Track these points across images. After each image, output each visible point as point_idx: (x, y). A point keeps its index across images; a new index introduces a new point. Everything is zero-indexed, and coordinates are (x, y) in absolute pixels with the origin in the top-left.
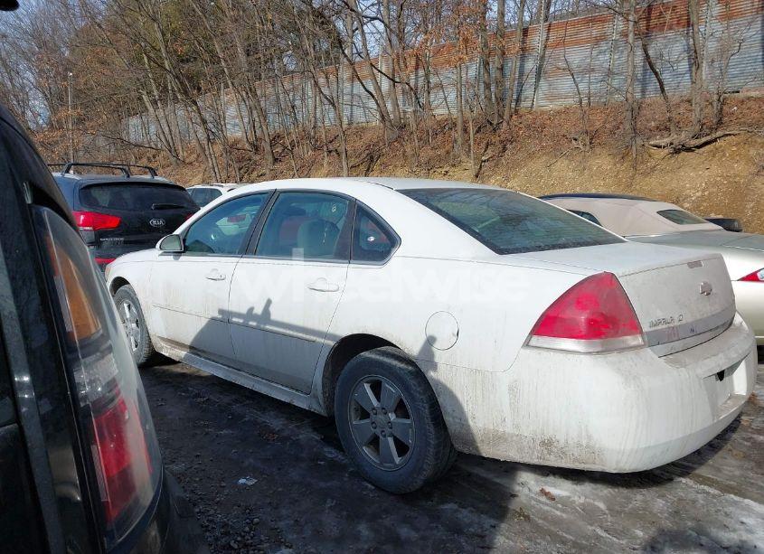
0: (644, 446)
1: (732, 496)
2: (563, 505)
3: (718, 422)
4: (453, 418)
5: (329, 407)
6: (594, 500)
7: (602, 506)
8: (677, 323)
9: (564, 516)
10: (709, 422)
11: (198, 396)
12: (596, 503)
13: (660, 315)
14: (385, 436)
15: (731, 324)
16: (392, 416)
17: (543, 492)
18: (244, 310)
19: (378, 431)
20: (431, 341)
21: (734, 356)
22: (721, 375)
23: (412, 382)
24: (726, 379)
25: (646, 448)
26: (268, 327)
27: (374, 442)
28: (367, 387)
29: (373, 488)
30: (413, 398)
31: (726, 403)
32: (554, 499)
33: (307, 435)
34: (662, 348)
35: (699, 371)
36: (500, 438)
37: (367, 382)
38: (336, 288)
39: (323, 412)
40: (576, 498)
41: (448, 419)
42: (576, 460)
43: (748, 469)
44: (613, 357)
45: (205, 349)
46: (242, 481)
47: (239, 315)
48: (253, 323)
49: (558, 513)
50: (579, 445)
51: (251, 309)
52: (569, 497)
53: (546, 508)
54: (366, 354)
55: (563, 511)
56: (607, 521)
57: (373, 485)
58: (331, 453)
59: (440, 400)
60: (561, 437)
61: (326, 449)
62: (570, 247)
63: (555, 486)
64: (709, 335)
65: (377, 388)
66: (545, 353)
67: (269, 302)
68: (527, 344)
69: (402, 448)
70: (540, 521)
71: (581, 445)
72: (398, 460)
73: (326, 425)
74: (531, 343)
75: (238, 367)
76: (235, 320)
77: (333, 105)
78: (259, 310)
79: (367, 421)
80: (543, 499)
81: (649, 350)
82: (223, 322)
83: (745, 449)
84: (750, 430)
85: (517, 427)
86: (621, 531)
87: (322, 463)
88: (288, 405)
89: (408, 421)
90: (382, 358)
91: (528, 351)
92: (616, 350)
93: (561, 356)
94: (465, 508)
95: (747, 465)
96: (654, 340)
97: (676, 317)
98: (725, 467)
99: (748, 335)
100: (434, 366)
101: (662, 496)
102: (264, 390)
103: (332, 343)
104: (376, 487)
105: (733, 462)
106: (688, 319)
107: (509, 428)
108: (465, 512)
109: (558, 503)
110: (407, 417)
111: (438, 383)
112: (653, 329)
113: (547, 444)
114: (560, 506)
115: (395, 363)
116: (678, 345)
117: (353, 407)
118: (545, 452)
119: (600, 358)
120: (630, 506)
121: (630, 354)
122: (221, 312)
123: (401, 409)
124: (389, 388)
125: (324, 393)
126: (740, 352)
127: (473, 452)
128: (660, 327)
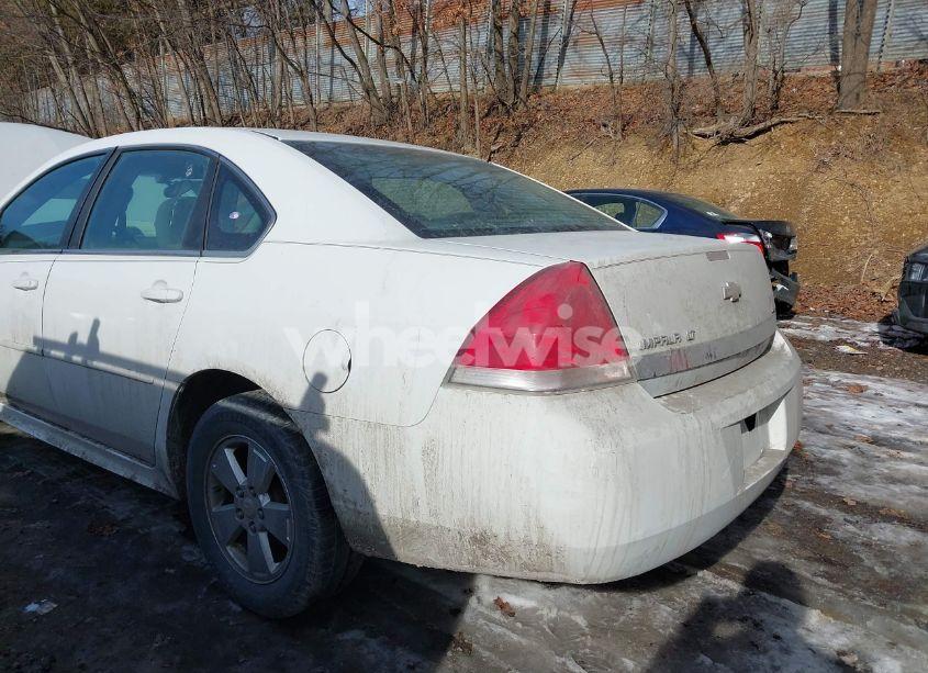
0: (627, 542)
1: (765, 594)
2: (523, 625)
3: (743, 494)
4: (344, 502)
5: (181, 486)
6: (570, 612)
7: (580, 620)
8: (685, 344)
9: (524, 642)
10: (730, 496)
11: (19, 468)
12: (573, 618)
13: (658, 330)
14: (254, 531)
15: (769, 347)
16: (265, 500)
17: (500, 605)
18: (65, 339)
19: (245, 522)
20: (319, 381)
21: (769, 394)
22: (750, 423)
23: (288, 446)
24: (758, 429)
25: (629, 545)
26: (96, 364)
27: (241, 539)
28: (229, 454)
29: (240, 609)
30: (288, 470)
31: (756, 463)
32: (512, 615)
33: (163, 527)
34: (662, 384)
35: (715, 418)
36: (413, 532)
37: (229, 447)
38: (175, 296)
39: (174, 494)
40: (545, 612)
41: (336, 502)
42: (526, 566)
43: (787, 551)
44: (580, 398)
45: (22, 398)
46: (32, 607)
47: (56, 345)
48: (77, 358)
49: (515, 637)
50: (528, 543)
51: (74, 337)
52: (534, 610)
53: (498, 630)
54: (223, 403)
55: (523, 634)
56: (585, 646)
57: (241, 606)
58: (191, 553)
59: (326, 474)
60: (498, 528)
61: (185, 548)
62: (540, 231)
63: (516, 594)
64: (734, 363)
65: (242, 455)
66: (474, 394)
67: (96, 324)
68: (449, 380)
69: (279, 550)
70: (487, 654)
71: (530, 543)
72: (273, 567)
73: (181, 509)
74: (455, 379)
75: (63, 423)
76: (54, 353)
77: (301, 74)
78: (83, 339)
79: (230, 507)
80: (497, 615)
81: (638, 386)
82: (39, 357)
83: (784, 521)
84: (793, 494)
85: (434, 514)
86: (605, 662)
87: (172, 571)
88: (130, 483)
89: (284, 508)
90: (252, 412)
91: (449, 391)
92: (584, 386)
93: (498, 397)
94: (375, 637)
95: (787, 545)
96: (647, 371)
97: (685, 335)
98: (758, 550)
99: (791, 361)
101: (669, 600)
102: (97, 459)
103: (174, 387)
104: (244, 608)
105: (770, 542)
106: (703, 337)
107: (423, 517)
108: (373, 643)
109: (517, 620)
110: (284, 501)
111: (323, 447)
112: (646, 352)
113: (481, 540)
114: (519, 625)
115: (263, 416)
116: (688, 378)
117: (212, 485)
118: (479, 553)
119: (558, 402)
120: (622, 619)
121: (608, 393)
122: (37, 340)
123: (275, 489)
124: (260, 455)
125: (172, 465)
126: (779, 386)
127: (378, 554)
128: (658, 350)
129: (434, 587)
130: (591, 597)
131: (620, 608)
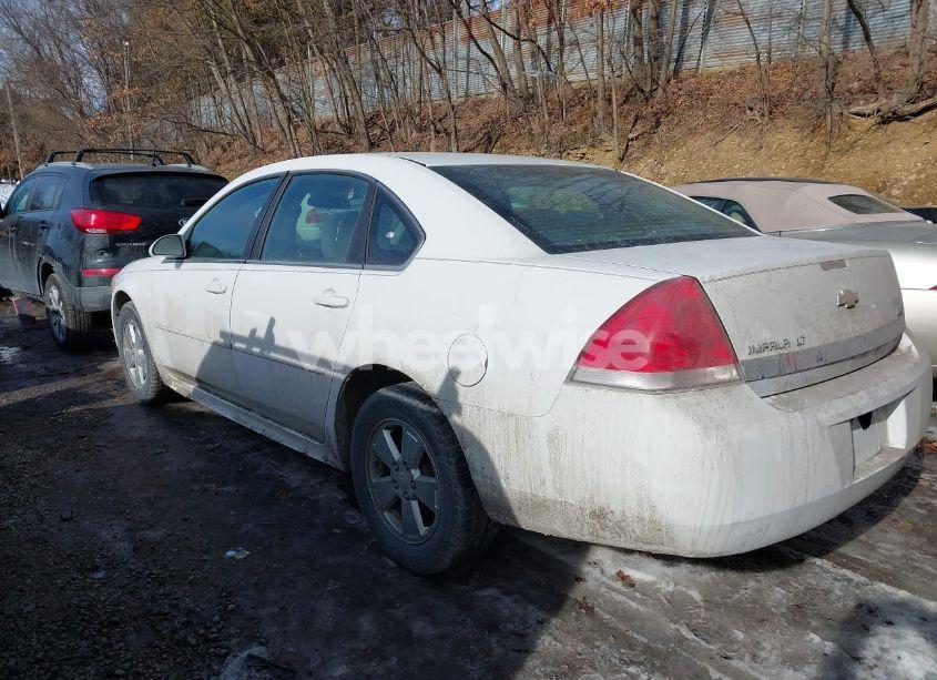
0: (730, 522)
1: (883, 585)
2: (642, 594)
3: (852, 487)
4: (483, 478)
5: (346, 460)
6: (687, 587)
7: (696, 595)
8: (794, 348)
9: (642, 609)
10: (838, 488)
11: (210, 441)
12: (689, 592)
13: (767, 336)
14: (408, 499)
15: (894, 349)
16: (416, 473)
17: (622, 577)
18: (246, 333)
19: (400, 492)
20: (453, 374)
21: (883, 395)
22: (865, 421)
23: (435, 429)
24: (874, 427)
25: (732, 525)
26: (272, 355)
27: (396, 506)
28: (387, 434)
29: (394, 565)
30: (436, 451)
31: (871, 459)
32: (633, 586)
33: (330, 494)
34: (769, 385)
35: (821, 416)
36: (541, 506)
37: (387, 429)
38: (343, 302)
39: (339, 465)
40: (663, 585)
41: (475, 477)
42: (637, 539)
43: (915, 547)
44: (690, 397)
45: (212, 383)
46: (230, 553)
47: (241, 339)
48: (256, 350)
49: (634, 605)
50: (641, 519)
51: (254, 331)
52: (655, 583)
53: (619, 598)
54: (384, 391)
55: (641, 602)
56: (699, 617)
57: (396, 562)
58: (353, 517)
59: (467, 454)
60: (616, 506)
61: (348, 513)
62: (661, 242)
63: (636, 568)
64: (848, 366)
65: (397, 436)
66: (594, 392)
67: (272, 322)
68: (571, 379)
69: (428, 517)
70: (607, 616)
71: (643, 519)
72: (423, 530)
73: (346, 480)
74: (576, 378)
75: (246, 404)
76: (238, 345)
77: (439, 71)
78: (261, 333)
79: (388, 479)
80: (619, 585)
81: (746, 387)
82: (225, 347)
83: (916, 520)
84: (929, 493)
85: (560, 491)
86: (717, 632)
87: (338, 531)
88: (302, 457)
89: (433, 480)
90: (406, 399)
91: (571, 388)
92: (694, 387)
93: (614, 394)
94: (510, 595)
95: (915, 541)
96: (755, 373)
97: (794, 341)
98: (883, 544)
99: (916, 363)
100: (458, 409)
101: (783, 584)
102: (274, 435)
103: (342, 377)
104: (398, 563)
105: (898, 538)
106: (813, 342)
107: (549, 492)
108: (508, 601)
109: (637, 590)
110: (432, 475)
111: (464, 431)
112: (754, 357)
113: (600, 515)
114: (638, 595)
115: (416, 403)
116: (797, 379)
117: (372, 461)
118: (598, 526)
119: (670, 400)
120: (737, 596)
121: (717, 393)
122: (223, 334)
123: (425, 464)
124: (412, 436)
125: (338, 442)
126: (897, 388)
127: (511, 523)
128: (766, 354)
129: (562, 558)
130: (708, 575)
131: (736, 587)
